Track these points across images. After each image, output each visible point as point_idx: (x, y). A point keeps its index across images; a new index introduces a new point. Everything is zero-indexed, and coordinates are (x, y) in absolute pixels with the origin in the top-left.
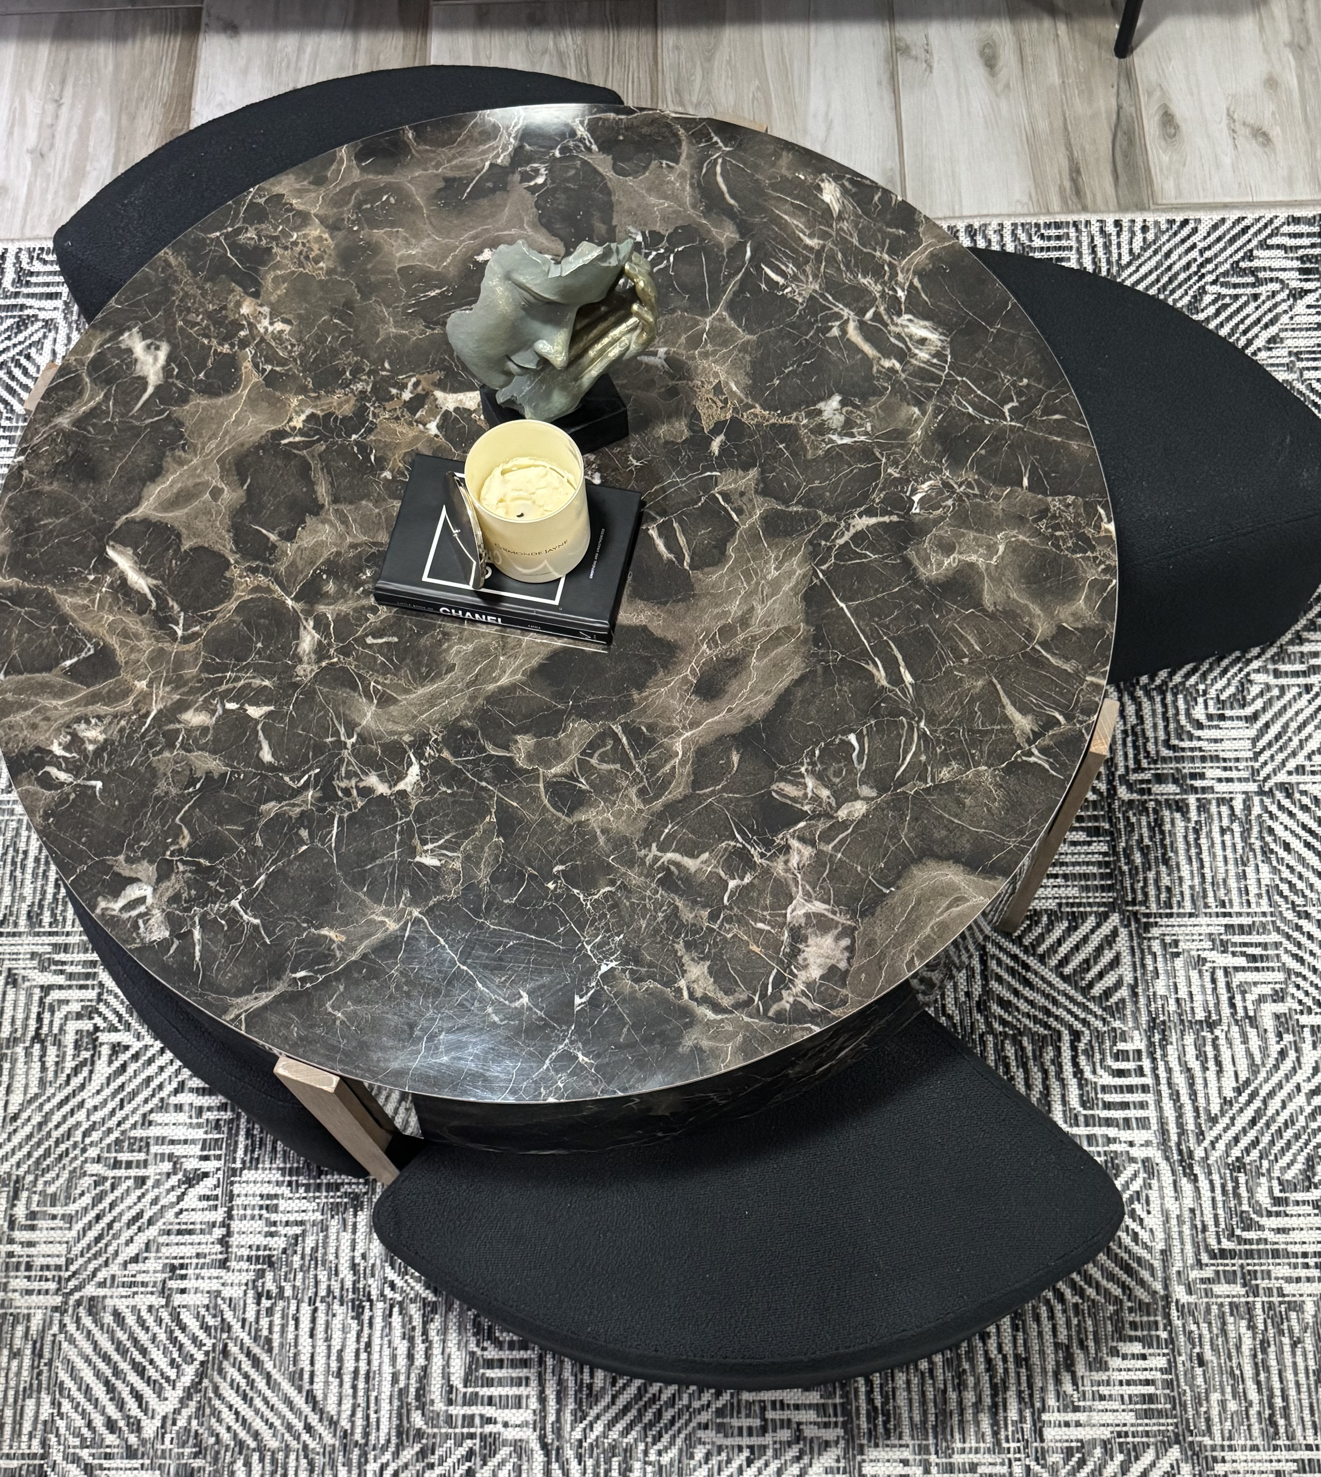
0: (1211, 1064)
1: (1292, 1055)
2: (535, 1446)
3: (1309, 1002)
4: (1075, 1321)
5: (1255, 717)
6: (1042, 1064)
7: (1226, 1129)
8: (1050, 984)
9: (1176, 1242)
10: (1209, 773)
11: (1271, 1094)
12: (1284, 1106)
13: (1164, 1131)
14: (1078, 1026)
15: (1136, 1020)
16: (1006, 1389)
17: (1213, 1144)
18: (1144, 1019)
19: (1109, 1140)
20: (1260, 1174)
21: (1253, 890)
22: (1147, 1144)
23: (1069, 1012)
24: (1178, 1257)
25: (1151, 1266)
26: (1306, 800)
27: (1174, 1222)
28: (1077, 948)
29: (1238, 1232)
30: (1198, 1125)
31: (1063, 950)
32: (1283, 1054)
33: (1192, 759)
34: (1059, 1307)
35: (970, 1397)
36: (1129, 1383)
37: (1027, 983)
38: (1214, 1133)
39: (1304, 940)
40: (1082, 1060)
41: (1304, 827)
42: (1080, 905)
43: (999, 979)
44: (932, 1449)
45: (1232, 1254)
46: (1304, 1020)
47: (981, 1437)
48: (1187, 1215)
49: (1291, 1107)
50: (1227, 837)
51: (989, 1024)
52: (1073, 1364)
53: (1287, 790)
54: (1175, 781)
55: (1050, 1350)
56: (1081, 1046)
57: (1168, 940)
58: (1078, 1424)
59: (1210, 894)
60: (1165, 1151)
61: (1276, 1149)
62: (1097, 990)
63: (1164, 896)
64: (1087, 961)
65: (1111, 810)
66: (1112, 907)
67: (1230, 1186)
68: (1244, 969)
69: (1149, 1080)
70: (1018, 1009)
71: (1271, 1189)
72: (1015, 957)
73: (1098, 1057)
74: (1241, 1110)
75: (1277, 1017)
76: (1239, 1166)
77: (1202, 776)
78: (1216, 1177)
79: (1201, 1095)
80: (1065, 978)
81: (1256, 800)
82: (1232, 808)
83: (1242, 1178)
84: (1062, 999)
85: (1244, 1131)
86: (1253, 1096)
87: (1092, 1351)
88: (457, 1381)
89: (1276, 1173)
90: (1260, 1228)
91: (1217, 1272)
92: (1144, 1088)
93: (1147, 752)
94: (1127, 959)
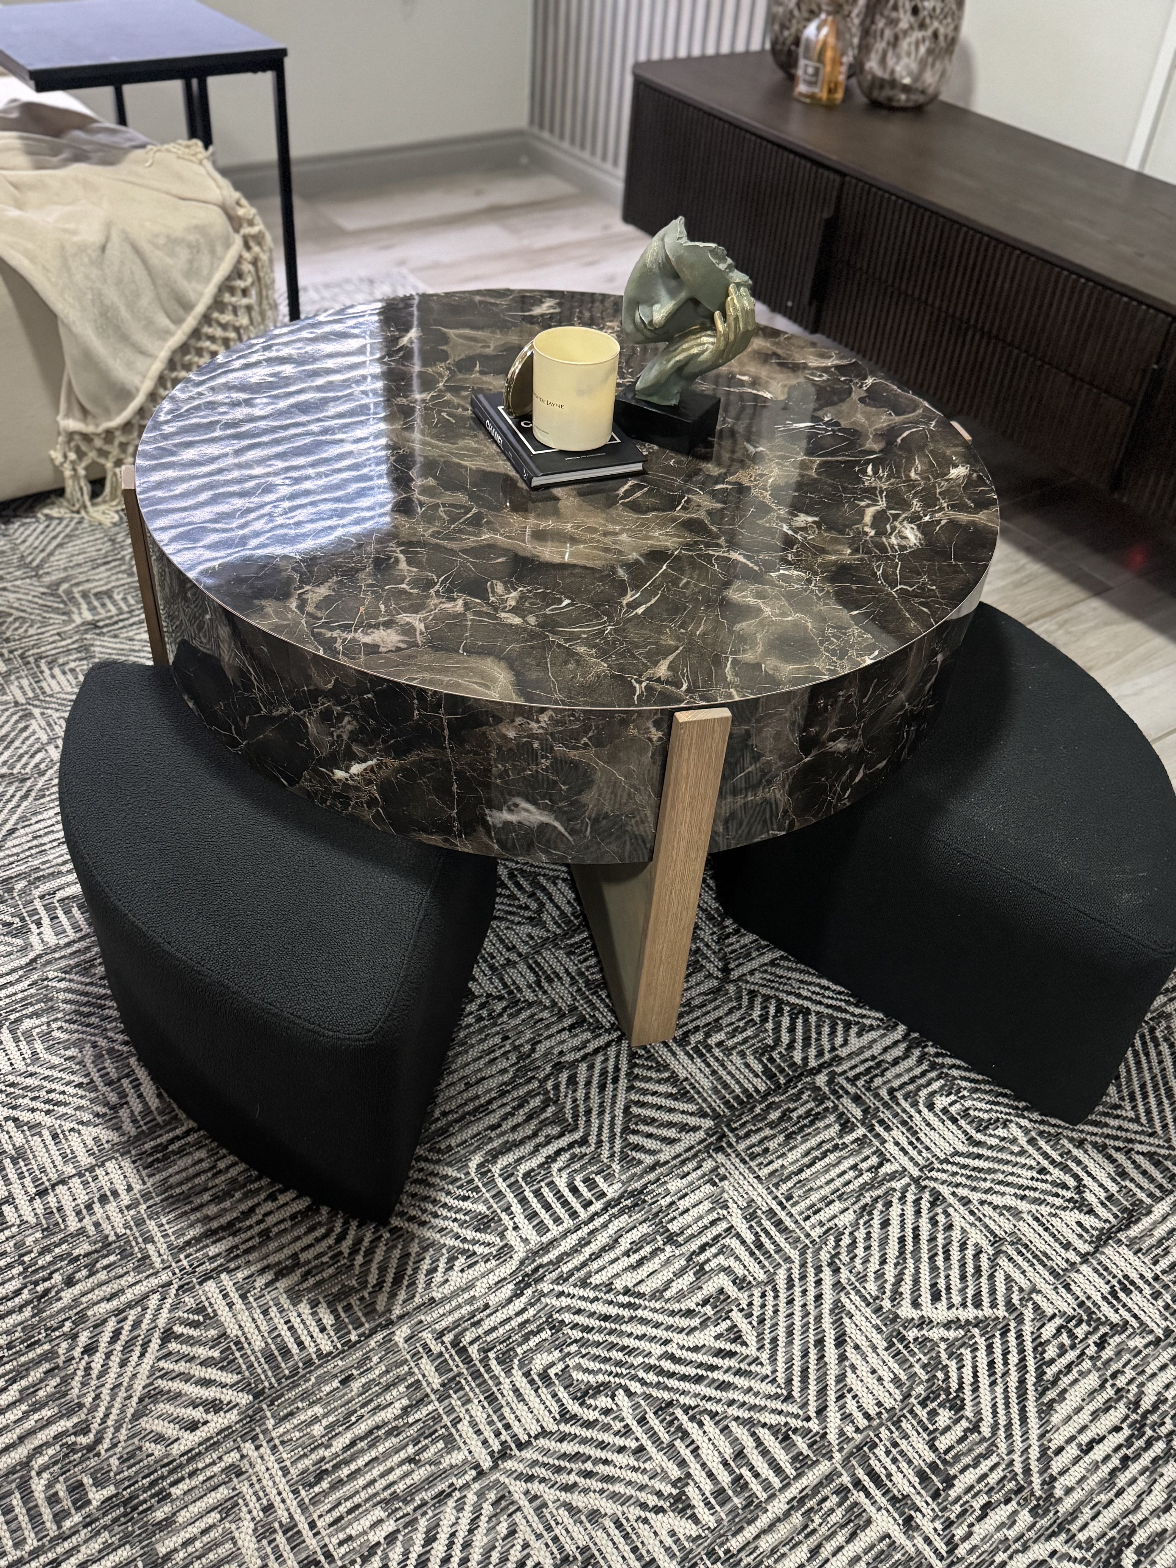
0: (635, 1257)
1: (696, 1322)
2: (32, 955)
3: (756, 1311)
4: (325, 1259)
5: (978, 1144)
6: (540, 1129)
7: (582, 1298)
8: (614, 1103)
9: (448, 1307)
10: (895, 1133)
11: (643, 1321)
13: (545, 1249)
14: (593, 1139)
15: (631, 1179)
16: (234, 1234)
17: (561, 1294)
18: (638, 1185)
19: (507, 1209)
20: (559, 1347)
21: (823, 1216)
22: (526, 1241)
23: (600, 1128)
24: (435, 1315)
25: (414, 1296)
26: (941, 1219)
27: (466, 1296)
28: (659, 1108)
29: (492, 1355)
30: (571, 1274)
31: (649, 1099)
32: (689, 1313)
33: (896, 1115)
34: (331, 1241)
35: (212, 1210)
36: (291, 1328)
37: (602, 1088)
38: (572, 1290)
39: (811, 1279)
40: (565, 1157)
41: (916, 1229)
42: (698, 1093)
43: (591, 1067)
44: (151, 1202)
45: (468, 1361)
46: (736, 1316)
47: (179, 1234)
48: (480, 1304)
49: (644, 1345)
50: (852, 1174)
51: (547, 1078)
52: (283, 1276)
53: (937, 1199)
54: (865, 1111)
55: (287, 1252)
56: (577, 1150)
57: (722, 1171)
58: (230, 1305)
59: (790, 1184)
60: (527, 1258)
61: (594, 1351)
62: (633, 1139)
63: (757, 1149)
64: (654, 1120)
65: (799, 1077)
66: (716, 1116)
67: (532, 1327)
68: (743, 1242)
69: (583, 1215)
70: (575, 1091)
71: (552, 1364)
72: (617, 1069)
73: (576, 1166)
74: (611, 1303)
75: (721, 1291)
76: (557, 1327)
77: (888, 1129)
78: (532, 1312)
79: (600, 1262)
80: (626, 1110)
81: (906, 1180)
82: (881, 1165)
83: (546, 1334)
84: (607, 1118)
85: (592, 1315)
86: (629, 1305)
87: (305, 1285)
88: (60, 895)
89: (571, 1363)
90: (508, 1372)
91: (441, 1354)
92: (574, 1214)
93: (871, 1080)
94: (679, 1148)
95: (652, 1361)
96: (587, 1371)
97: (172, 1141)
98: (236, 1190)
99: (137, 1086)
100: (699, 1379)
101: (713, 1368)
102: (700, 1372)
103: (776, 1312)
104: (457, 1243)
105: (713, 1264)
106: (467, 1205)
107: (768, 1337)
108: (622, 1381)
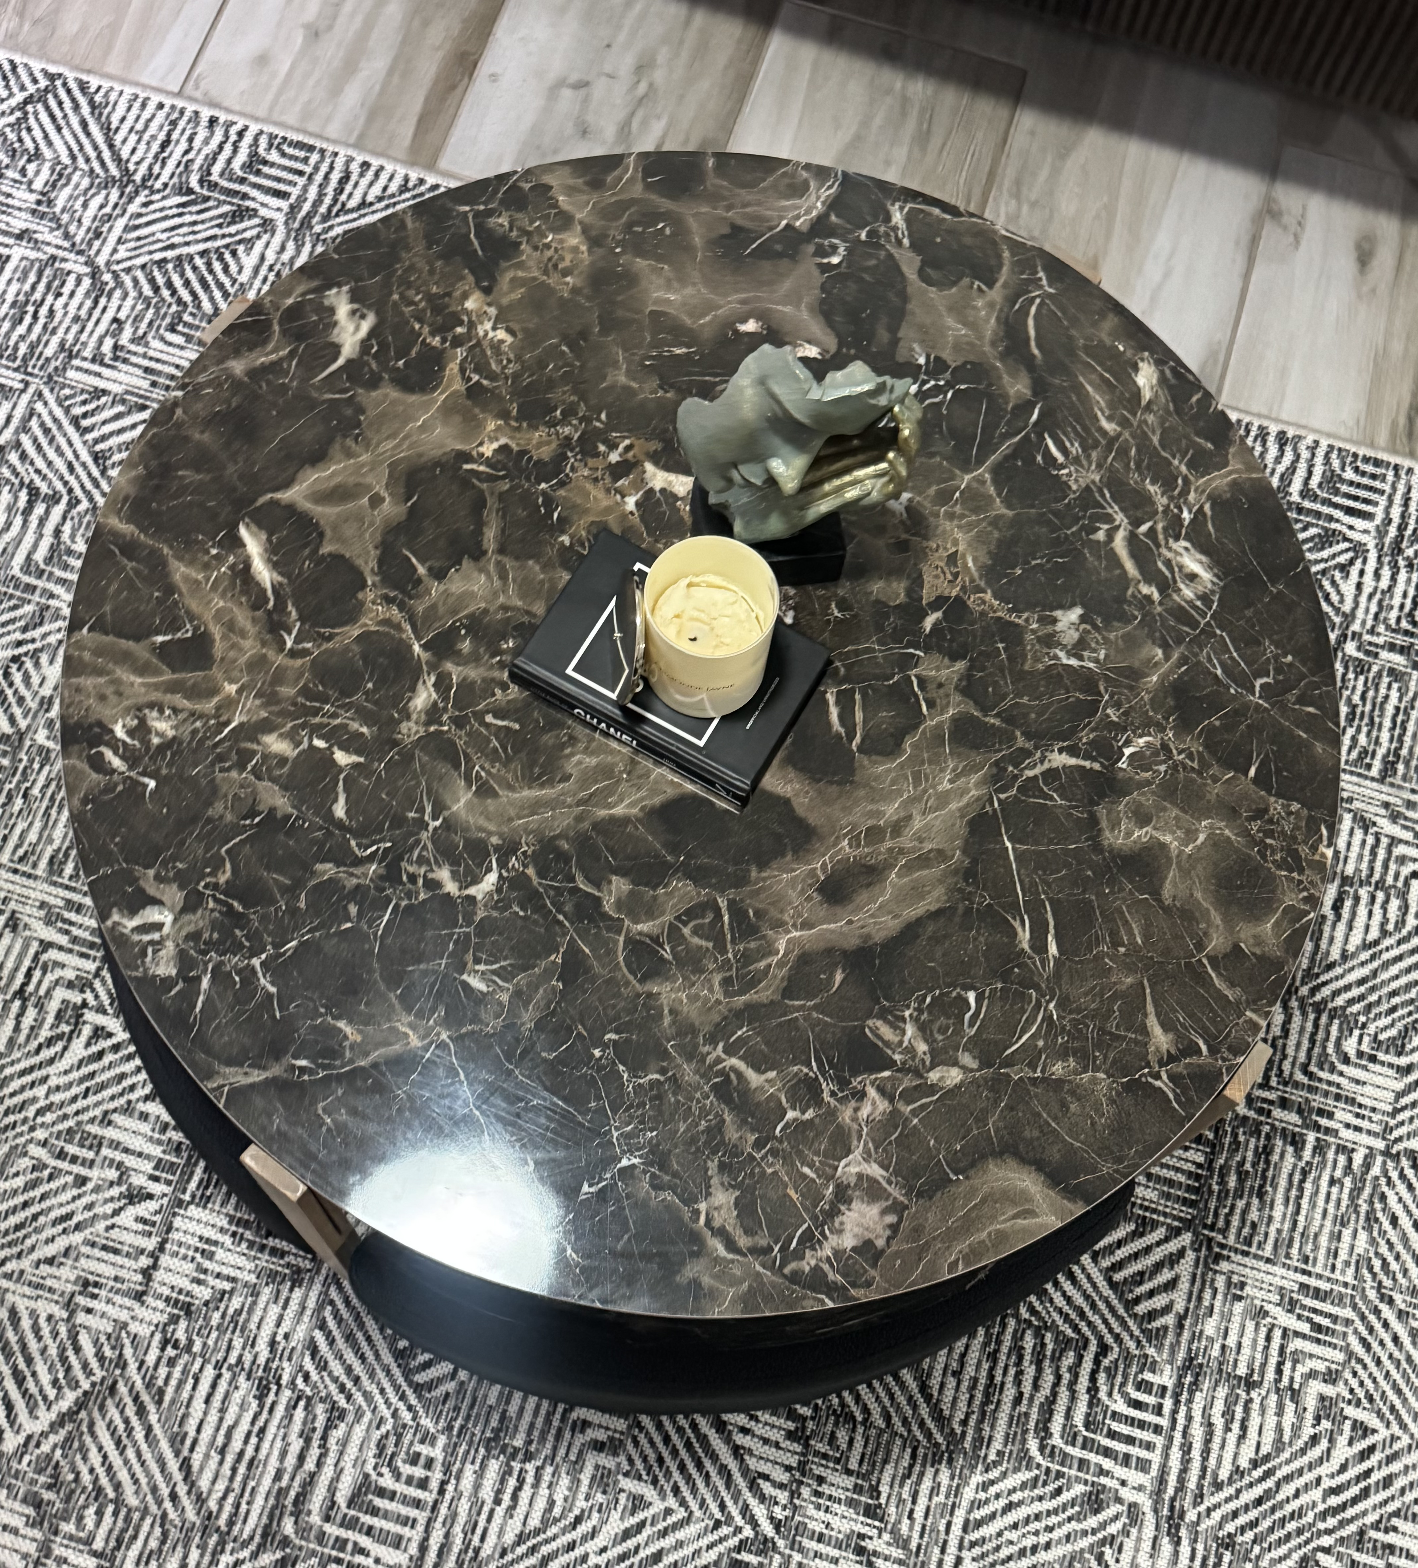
3: (1361, 1394)
5: (1408, 1069)
6: (1058, 1368)
7: (1228, 1500)
8: (1094, 1286)
10: (1339, 1115)
11: (1288, 1478)
12: (1297, 1495)
13: (1162, 1480)
14: (1109, 1340)
15: (1173, 1352)
17: (1209, 1511)
18: (1181, 1355)
19: (1102, 1472)
20: (1247, 1559)
21: (1343, 1255)
22: (1140, 1488)
23: (1105, 1322)
28: (1136, 1256)
30: (1200, 1486)
31: (1121, 1254)
32: (1314, 1440)
37: (1070, 1276)
38: (1213, 1500)
39: (1378, 1326)
40: (1102, 1377)
42: (1154, 1211)
46: (1350, 1411)
49: (1304, 1499)
54: (1300, 1112)
57: (1235, 1279)
59: (1296, 1245)
60: (1156, 1502)
62: (1141, 1309)
63: (1246, 1231)
64: (1141, 1274)
66: (1188, 1224)
67: (1212, 1561)
68: (1304, 1336)
69: (1164, 1422)
75: (1322, 1398)
76: (1228, 1543)
77: (1330, 1116)
78: (1200, 1547)
79: (1213, 1456)
80: (1112, 1285)
81: (1379, 1159)
82: (1350, 1160)
83: (1227, 1557)
84: (1101, 1305)
85: (1246, 1508)
86: (1266, 1474)
92: (1156, 1429)
93: (1281, 1071)
94: (1184, 1285)
100: (1365, 1493)
101: (1368, 1473)
102: (1362, 1485)
103: (1374, 1380)
104: (1091, 1539)
105: (1298, 1379)
106: (1066, 1496)
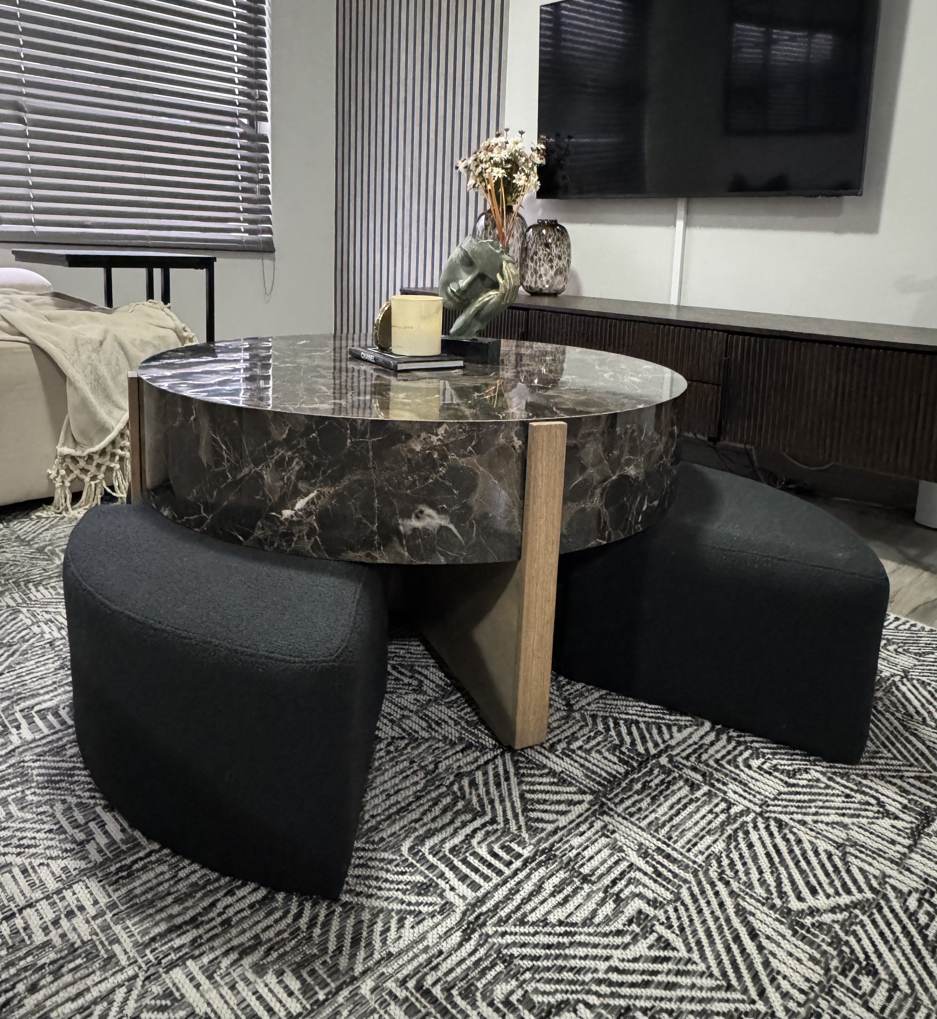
0: (560, 897)
1: (627, 939)
3: (675, 923)
4: (286, 935)
5: (794, 785)
6: (455, 818)
7: (524, 934)
8: (510, 794)
9: (406, 958)
10: (731, 786)
11: (582, 944)
12: (584, 958)
13: (482, 901)
14: (500, 819)
15: (539, 841)
16: (197, 927)
17: (504, 934)
18: (547, 845)
19: (442, 875)
20: (515, 976)
21: (701, 846)
22: (464, 898)
23: (504, 811)
24: (396, 966)
25: (372, 954)
26: (791, 837)
27: (421, 946)
28: (547, 792)
29: (455, 992)
30: (509, 917)
31: (537, 787)
32: (619, 933)
33: (726, 775)
34: (289, 920)
35: (176, 909)
36: (260, 998)
38: (513, 929)
39: (710, 893)
40: (481, 834)
41: (775, 846)
43: (485, 774)
44: (115, 911)
45: (434, 1001)
46: (659, 929)
47: (144, 932)
48: (435, 951)
49: (589, 963)
50: (710, 817)
51: (452, 784)
52: (247, 954)
53: (781, 824)
54: (704, 775)
55: (248, 935)
56: (490, 828)
57: (610, 827)
58: (198, 986)
59: (667, 828)
60: (467, 910)
61: (547, 975)
62: (533, 815)
63: (633, 810)
64: (545, 801)
65: (647, 761)
67: (486, 963)
68: (645, 874)
69: (507, 872)
70: (477, 789)
71: (512, 992)
72: (506, 772)
73: (493, 838)
74: (550, 934)
75: (640, 912)
76: (508, 960)
77: (724, 784)
79: (532, 904)
80: (522, 796)
81: (752, 815)
82: (729, 808)
83: (500, 967)
84: (508, 803)
85: (536, 946)
86: (566, 934)
87: (270, 959)
89: (529, 988)
90: (474, 1005)
91: (406, 999)
92: (499, 873)
93: (700, 756)
94: (571, 816)
95: (601, 975)
96: (544, 993)
97: (135, 862)
98: (196, 892)
99: (102, 825)
100: (646, 984)
101: (655, 973)
102: (646, 977)
103: (691, 921)
104: (404, 907)
105: (627, 892)
106: (406, 878)
107: (692, 941)
108: (580, 996)
